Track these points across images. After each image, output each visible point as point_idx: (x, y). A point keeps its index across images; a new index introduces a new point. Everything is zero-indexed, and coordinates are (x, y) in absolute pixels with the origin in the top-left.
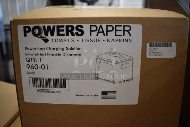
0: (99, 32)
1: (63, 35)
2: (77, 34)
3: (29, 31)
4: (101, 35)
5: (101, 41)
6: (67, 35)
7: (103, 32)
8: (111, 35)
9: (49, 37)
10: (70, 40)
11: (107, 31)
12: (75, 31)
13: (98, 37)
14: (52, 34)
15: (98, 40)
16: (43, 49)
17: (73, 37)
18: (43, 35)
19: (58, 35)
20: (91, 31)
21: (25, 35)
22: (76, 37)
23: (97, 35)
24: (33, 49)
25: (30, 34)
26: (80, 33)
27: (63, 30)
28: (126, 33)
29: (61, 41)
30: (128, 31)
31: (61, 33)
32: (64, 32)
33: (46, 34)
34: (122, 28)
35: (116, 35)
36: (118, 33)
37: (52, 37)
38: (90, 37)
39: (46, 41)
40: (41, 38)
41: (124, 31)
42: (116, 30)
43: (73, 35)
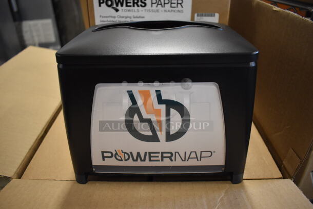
0: (158, 4)
1: (130, 6)
2: (141, 6)
3: (103, 3)
4: (159, 6)
5: (160, 11)
6: (134, 6)
7: (161, 4)
8: (168, 7)
9: (119, 7)
10: (136, 10)
11: (165, 4)
12: (140, 3)
13: (157, 8)
14: (122, 6)
15: (158, 11)
16: (114, 17)
17: (138, 8)
18: (115, 6)
19: (127, 6)
20: (152, 3)
21: (100, 6)
22: (140, 8)
23: (157, 6)
24: (107, 17)
25: (104, 5)
26: (143, 5)
27: (130, 3)
28: (179, 5)
29: (129, 11)
30: (180, 4)
31: (129, 4)
32: (131, 4)
33: (117, 5)
34: (176, 2)
35: (171, 7)
36: (173, 5)
37: (122, 8)
38: (151, 8)
39: (117, 10)
40: (113, 8)
41: (178, 3)
42: (171, 3)
43: (138, 6)
